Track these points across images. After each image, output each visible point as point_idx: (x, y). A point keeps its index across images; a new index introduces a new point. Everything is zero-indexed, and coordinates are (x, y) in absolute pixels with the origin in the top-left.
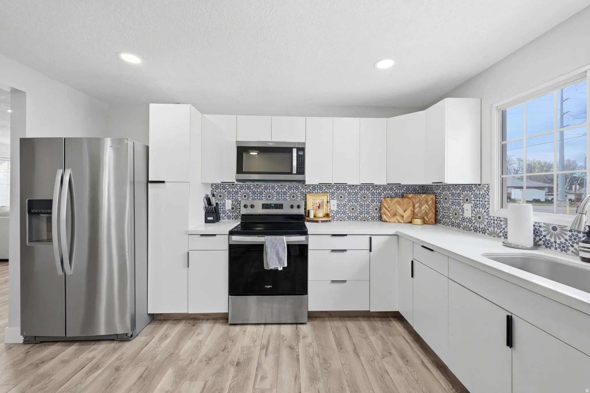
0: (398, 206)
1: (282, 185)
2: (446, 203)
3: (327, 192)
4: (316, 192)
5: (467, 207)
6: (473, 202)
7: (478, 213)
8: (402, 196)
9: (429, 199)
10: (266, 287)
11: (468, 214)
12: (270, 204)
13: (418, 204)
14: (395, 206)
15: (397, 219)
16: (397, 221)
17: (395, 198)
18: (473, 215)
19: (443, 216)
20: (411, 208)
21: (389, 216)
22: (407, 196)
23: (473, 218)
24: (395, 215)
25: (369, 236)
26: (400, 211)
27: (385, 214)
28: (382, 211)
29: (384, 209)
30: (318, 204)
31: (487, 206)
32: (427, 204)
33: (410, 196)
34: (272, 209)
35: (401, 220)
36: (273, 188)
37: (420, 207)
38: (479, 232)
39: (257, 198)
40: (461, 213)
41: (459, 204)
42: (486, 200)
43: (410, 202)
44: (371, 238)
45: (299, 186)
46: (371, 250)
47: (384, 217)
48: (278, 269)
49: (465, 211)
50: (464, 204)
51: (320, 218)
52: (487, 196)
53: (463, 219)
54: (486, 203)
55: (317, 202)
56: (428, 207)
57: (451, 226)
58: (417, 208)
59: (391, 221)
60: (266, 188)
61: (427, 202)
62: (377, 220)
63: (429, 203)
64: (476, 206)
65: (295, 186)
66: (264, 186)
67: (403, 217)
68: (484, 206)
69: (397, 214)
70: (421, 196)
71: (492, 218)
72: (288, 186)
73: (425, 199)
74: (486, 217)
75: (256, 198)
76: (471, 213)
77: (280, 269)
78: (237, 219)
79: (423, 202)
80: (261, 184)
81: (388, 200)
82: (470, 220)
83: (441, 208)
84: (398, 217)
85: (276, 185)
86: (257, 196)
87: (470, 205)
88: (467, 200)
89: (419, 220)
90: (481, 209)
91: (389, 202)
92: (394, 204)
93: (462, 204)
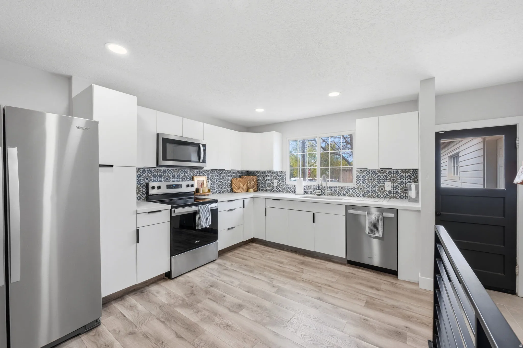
0: (240, 183)
1: (176, 170)
2: (263, 180)
3: (205, 175)
4: (198, 175)
5: (275, 181)
6: (278, 179)
7: (281, 184)
8: (240, 177)
9: (254, 178)
10: (196, 242)
11: (276, 184)
12: (173, 185)
13: (249, 181)
14: (238, 183)
15: (241, 191)
16: (241, 192)
17: (238, 178)
18: (278, 185)
19: (262, 187)
20: (246, 183)
21: (236, 189)
22: (243, 177)
23: (278, 186)
24: (239, 188)
25: (243, 200)
26: (242, 186)
27: (234, 188)
28: (233, 186)
29: (234, 185)
30: (201, 183)
31: (285, 180)
32: (254, 181)
33: (245, 177)
34: (174, 188)
35: (242, 191)
36: (170, 172)
37: (250, 183)
38: (281, 192)
39: (158, 181)
40: (272, 184)
41: (271, 180)
42: (284, 178)
43: (245, 180)
44: (244, 201)
45: (188, 171)
46: (244, 207)
47: (234, 190)
48: (206, 227)
49: (274, 183)
50: (273, 180)
51: (206, 192)
52: (285, 176)
53: (273, 187)
54: (284, 179)
55: (200, 182)
56: (254, 182)
57: (266, 191)
58: (249, 183)
59: (238, 192)
60: (165, 172)
61: (253, 180)
62: (230, 192)
63: (254, 180)
64: (279, 181)
65: (185, 171)
66: (163, 170)
67: (243, 189)
68: (283, 181)
69: (240, 187)
70: (251, 177)
71: (287, 185)
72: (180, 171)
73: (252, 178)
74: (284, 185)
75: (156, 180)
76: (277, 183)
77: (208, 226)
78: (140, 200)
79: (252, 180)
80: (160, 168)
81: (235, 179)
82: (277, 187)
83: (260, 183)
84: (241, 189)
85: (172, 169)
86: (158, 179)
87: (277, 180)
88: (275, 178)
89: (252, 190)
90: (282, 182)
91: (236, 180)
92: (238, 181)
93: (272, 180)
